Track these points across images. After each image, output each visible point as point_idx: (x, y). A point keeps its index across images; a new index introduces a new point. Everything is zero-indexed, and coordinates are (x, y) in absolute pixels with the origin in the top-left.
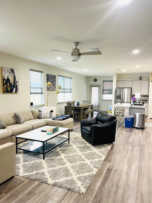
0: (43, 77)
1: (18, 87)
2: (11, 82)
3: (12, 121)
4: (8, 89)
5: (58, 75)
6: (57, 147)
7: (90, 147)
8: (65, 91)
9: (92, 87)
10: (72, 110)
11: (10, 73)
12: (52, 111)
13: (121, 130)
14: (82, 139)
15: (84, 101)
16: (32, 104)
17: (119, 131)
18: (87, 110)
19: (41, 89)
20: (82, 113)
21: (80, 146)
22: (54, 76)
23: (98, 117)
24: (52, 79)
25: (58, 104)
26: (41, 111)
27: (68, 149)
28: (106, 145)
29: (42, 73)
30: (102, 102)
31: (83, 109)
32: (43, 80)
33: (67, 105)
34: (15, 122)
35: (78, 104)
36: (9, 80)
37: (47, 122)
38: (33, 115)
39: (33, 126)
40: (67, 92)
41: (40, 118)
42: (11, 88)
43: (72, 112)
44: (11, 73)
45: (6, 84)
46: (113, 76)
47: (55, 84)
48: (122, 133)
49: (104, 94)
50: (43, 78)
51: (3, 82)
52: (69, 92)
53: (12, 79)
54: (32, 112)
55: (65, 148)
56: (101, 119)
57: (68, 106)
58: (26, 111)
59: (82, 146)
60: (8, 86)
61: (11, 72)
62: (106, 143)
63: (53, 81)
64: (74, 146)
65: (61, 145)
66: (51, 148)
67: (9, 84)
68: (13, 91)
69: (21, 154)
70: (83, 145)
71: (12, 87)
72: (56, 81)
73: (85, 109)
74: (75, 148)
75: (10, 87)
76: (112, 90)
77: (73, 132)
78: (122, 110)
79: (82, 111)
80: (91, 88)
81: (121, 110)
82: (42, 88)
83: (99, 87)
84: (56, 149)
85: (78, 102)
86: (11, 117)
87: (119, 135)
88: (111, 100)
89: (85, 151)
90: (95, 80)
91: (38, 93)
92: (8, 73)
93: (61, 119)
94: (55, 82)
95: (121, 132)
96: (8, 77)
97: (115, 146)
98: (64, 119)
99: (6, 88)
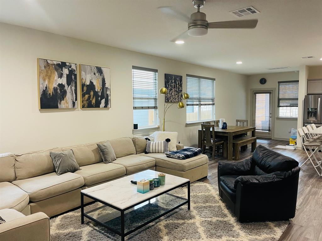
0: (157, 79)
1: (109, 98)
2: (96, 90)
3: (93, 157)
4: (91, 102)
5: (188, 75)
6: (162, 218)
7: (233, 227)
8: (202, 103)
9: (255, 93)
10: (212, 137)
11: (95, 74)
12: (168, 140)
13: (313, 186)
14: (220, 201)
15: (237, 121)
16: (136, 127)
17: (309, 188)
18: (244, 138)
19: (154, 101)
20: (231, 145)
21: (209, 219)
22: (178, 76)
23: (255, 158)
24: (175, 82)
25: (186, 126)
26: (149, 140)
27: (183, 224)
28: (271, 224)
29: (157, 73)
30: (277, 122)
31: (233, 136)
32: (157, 85)
33: (202, 129)
34: (98, 158)
35: (225, 126)
36: (94, 86)
37: (157, 160)
38: (135, 146)
39: (128, 168)
40: (206, 105)
41: (146, 153)
42: (97, 100)
43: (212, 141)
44: (97, 74)
45: (88, 92)
46: (298, 71)
47: (181, 91)
48: (315, 193)
49: (281, 106)
50: (157, 82)
51: (83, 90)
52: (209, 104)
53: (99, 85)
54: (134, 141)
55: (176, 222)
56: (263, 162)
57: (204, 130)
58: (123, 139)
59: (215, 219)
60: (92, 97)
61: (98, 72)
62: (273, 220)
63: (178, 85)
64: (198, 220)
65: (171, 213)
66: (149, 219)
67: (94, 92)
68: (100, 105)
69: (88, 227)
70: (218, 218)
71: (100, 98)
72: (183, 85)
73: (239, 135)
74: (198, 224)
75: (95, 98)
76: (297, 99)
77: (205, 184)
78: (318, 141)
79: (230, 141)
80: (254, 95)
81: (315, 140)
82: (155, 99)
83: (270, 93)
84: (157, 223)
85: (225, 123)
86: (92, 151)
87: (307, 200)
88: (296, 119)
89: (218, 234)
90: (263, 81)
91: (149, 108)
92: (91, 74)
93: (181, 156)
94: (181, 86)
95: (314, 190)
96: (90, 81)
97: (295, 228)
98: (187, 157)
99: (87, 100)
